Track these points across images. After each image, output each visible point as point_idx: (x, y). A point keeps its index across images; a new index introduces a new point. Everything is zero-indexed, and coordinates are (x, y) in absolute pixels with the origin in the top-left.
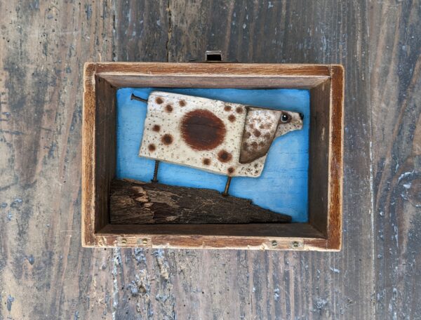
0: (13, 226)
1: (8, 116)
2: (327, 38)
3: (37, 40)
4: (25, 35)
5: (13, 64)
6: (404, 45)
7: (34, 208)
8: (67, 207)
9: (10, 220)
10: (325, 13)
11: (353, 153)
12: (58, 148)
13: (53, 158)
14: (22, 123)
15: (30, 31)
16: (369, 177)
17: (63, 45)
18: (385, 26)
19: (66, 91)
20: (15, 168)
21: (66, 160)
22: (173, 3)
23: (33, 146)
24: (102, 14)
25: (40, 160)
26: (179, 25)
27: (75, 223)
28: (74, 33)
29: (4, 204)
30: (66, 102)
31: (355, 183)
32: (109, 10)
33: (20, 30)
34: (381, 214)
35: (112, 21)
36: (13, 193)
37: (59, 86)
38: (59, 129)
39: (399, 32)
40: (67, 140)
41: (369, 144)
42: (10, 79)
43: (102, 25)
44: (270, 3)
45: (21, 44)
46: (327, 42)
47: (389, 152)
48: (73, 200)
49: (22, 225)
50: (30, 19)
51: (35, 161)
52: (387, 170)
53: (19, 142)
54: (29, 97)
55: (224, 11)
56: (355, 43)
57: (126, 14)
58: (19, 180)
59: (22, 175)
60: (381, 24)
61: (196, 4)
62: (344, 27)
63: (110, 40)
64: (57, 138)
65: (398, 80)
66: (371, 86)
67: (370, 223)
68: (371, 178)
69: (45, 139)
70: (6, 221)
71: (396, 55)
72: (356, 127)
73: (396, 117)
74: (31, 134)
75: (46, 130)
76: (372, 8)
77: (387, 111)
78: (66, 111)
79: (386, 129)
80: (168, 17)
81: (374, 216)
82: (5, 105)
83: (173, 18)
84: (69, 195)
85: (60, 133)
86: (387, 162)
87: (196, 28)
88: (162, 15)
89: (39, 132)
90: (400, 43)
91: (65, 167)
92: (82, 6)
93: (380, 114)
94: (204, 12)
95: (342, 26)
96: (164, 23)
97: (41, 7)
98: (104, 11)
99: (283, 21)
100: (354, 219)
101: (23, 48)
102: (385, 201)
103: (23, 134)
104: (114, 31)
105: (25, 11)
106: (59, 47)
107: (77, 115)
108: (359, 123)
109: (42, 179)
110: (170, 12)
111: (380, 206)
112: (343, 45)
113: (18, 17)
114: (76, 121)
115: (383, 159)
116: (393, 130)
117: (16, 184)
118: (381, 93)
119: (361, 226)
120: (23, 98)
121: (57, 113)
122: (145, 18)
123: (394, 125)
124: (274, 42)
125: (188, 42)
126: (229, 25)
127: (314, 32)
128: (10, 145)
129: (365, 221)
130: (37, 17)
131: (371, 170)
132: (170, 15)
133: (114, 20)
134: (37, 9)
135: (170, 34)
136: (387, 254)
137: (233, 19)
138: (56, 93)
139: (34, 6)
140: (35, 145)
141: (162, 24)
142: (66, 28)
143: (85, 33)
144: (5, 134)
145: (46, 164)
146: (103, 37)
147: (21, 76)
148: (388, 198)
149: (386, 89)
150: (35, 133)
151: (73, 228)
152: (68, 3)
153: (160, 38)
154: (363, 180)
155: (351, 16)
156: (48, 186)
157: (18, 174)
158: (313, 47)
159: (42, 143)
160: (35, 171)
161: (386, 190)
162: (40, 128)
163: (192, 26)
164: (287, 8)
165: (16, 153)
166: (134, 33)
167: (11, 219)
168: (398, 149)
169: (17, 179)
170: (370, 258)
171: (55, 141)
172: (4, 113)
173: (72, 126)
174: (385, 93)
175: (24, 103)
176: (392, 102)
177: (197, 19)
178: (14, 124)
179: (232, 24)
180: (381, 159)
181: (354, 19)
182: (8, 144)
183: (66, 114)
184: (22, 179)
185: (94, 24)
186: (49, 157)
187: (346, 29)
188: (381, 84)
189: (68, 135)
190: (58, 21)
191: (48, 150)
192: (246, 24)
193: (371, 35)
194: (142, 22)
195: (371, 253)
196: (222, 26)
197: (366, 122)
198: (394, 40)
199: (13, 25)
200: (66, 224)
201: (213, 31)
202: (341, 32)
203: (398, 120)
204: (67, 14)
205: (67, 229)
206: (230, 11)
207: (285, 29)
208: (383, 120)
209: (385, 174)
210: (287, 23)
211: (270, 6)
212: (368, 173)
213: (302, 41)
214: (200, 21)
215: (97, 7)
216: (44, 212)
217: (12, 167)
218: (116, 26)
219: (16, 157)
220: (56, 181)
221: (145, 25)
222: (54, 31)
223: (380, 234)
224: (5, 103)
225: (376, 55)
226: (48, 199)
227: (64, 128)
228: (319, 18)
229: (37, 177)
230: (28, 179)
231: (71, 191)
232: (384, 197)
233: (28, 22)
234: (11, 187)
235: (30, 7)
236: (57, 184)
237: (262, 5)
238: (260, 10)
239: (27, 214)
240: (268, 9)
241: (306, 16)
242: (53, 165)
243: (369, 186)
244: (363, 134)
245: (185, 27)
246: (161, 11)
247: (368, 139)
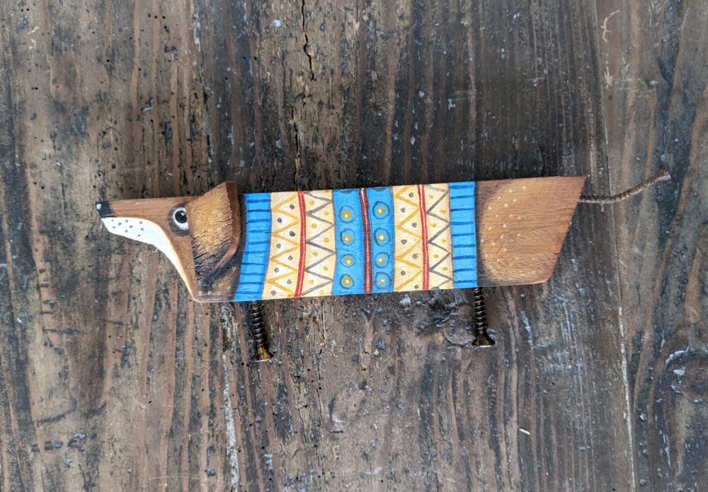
0: (74, 476)
1: (52, 305)
2: (543, 151)
3: (88, 182)
4: (69, 176)
5: (54, 223)
6: (663, 153)
7: (106, 445)
8: (157, 441)
9: (69, 466)
10: (538, 111)
11: (594, 327)
12: (135, 350)
13: (129, 366)
14: (77, 315)
15: (77, 171)
16: (621, 362)
17: (131, 188)
18: (632, 126)
19: (141, 260)
20: (71, 386)
21: (149, 369)
22: (299, 111)
23: (96, 350)
24: (188, 136)
25: (109, 371)
26: (312, 146)
27: (171, 465)
28: (147, 167)
29: (58, 443)
30: (143, 279)
31: (599, 373)
32: (199, 129)
33: (61, 169)
34: (642, 417)
35: (204, 145)
36: (70, 425)
37: (130, 254)
38: (134, 320)
39: (654, 133)
40: (149, 336)
41: (618, 311)
42: (51, 248)
43: (189, 153)
44: (450, 100)
45: (63, 191)
46: (543, 156)
47: (649, 322)
48: (165, 429)
49: (88, 474)
50: (74, 150)
51: (101, 373)
52: (647, 349)
53: (74, 346)
54: (84, 274)
55: (379, 119)
56: (587, 155)
57: (227, 132)
58: (78, 404)
59: (83, 395)
60: (625, 122)
61: (335, 111)
62: (568, 131)
63: (204, 175)
64: (132, 335)
65: (657, 210)
66: (616, 222)
67: (626, 433)
68: (624, 362)
69: (114, 337)
70: (62, 469)
71: (652, 170)
72: (596, 286)
73: (657, 266)
74: (92, 331)
75: (115, 323)
76: (610, 98)
77: (641, 259)
78: (143, 291)
79: (643, 287)
80: (294, 134)
81: (632, 422)
82: (47, 289)
83: (301, 136)
84: (159, 422)
85: (136, 327)
86: (647, 336)
87: (337, 148)
88: (284, 133)
89: (103, 328)
90: (657, 151)
91: (148, 379)
92: (156, 124)
93: (632, 263)
94: (348, 122)
95: (564, 129)
96: (288, 144)
97: (89, 130)
98: (191, 129)
99: (472, 128)
100: (601, 428)
101: (67, 197)
102: (647, 398)
103: (78, 332)
104: (210, 161)
105: (65, 138)
106: (125, 192)
107: (162, 297)
108: (601, 280)
109: (115, 399)
110: (295, 126)
111: (640, 405)
112: (569, 161)
113: (54, 147)
114: (161, 306)
115: (641, 333)
116: (653, 288)
117: (74, 410)
118: (632, 231)
119: (612, 438)
120: (74, 275)
121: (129, 296)
122: (258, 139)
123: (654, 280)
124: (460, 162)
125: (327, 171)
126: (389, 141)
127: (522, 143)
128: (59, 351)
129: (618, 431)
130: (86, 146)
131: (623, 351)
132: (297, 130)
133: (208, 143)
134: (84, 134)
135: (297, 161)
136: (654, 479)
137: (395, 130)
138: (126, 265)
139: (79, 129)
140: (99, 348)
141: (284, 146)
142: (133, 160)
143: (164, 167)
144: (49, 333)
145: (119, 376)
146: (194, 172)
147: (67, 242)
148: (651, 393)
149: (639, 226)
150: (98, 329)
151: (168, 473)
152: (134, 121)
153: (283, 168)
154: (611, 367)
155: (579, 114)
156: (125, 411)
157: (76, 396)
158: (521, 167)
159: (110, 344)
160: (101, 388)
161: (648, 380)
162: (105, 320)
163: (330, 146)
164: (478, 108)
165: (69, 362)
166: (242, 163)
167: (71, 464)
168: (663, 315)
169: (75, 403)
170: (629, 486)
171: (129, 340)
172: (46, 302)
173: (155, 313)
174: (637, 231)
175: (77, 283)
176: (649, 244)
177: (339, 135)
178: (64, 318)
179: (393, 138)
180: (637, 332)
181: (583, 118)
182: (56, 349)
183: (143, 297)
184: (83, 402)
185: (178, 153)
186: (122, 366)
187: (572, 135)
188: (630, 216)
189: (149, 329)
190: (119, 152)
191: (121, 354)
192: (415, 137)
193: (610, 141)
194: (252, 144)
195: (629, 477)
196: (378, 143)
197: (611, 277)
198: (647, 147)
199: (49, 162)
200: (157, 467)
201: (364, 151)
202: (564, 139)
203: (660, 271)
204: (133, 139)
205: (158, 474)
206: (390, 119)
207: (477, 141)
208: (637, 271)
209: (645, 356)
210: (479, 132)
211: (451, 105)
212: (618, 356)
213: (504, 158)
214: (343, 137)
215: (179, 125)
216: (121, 451)
217: (65, 386)
218: (212, 153)
219: (70, 369)
220: (136, 401)
221: (258, 149)
222: (114, 167)
223: (641, 448)
224: (46, 286)
225: (620, 172)
226: (127, 431)
227: (142, 319)
228: (528, 121)
229: (105, 398)
230: (92, 402)
231: (161, 417)
232: (645, 392)
233: (71, 156)
234: (67, 416)
235: (72, 130)
236: (138, 406)
237: (437, 105)
238: (435, 113)
239: (94, 457)
240: (447, 111)
241: (508, 119)
242: (129, 378)
243: (620, 376)
244: (607, 296)
245: (320, 148)
246: (282, 125)
247: (616, 303)
